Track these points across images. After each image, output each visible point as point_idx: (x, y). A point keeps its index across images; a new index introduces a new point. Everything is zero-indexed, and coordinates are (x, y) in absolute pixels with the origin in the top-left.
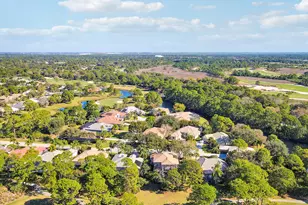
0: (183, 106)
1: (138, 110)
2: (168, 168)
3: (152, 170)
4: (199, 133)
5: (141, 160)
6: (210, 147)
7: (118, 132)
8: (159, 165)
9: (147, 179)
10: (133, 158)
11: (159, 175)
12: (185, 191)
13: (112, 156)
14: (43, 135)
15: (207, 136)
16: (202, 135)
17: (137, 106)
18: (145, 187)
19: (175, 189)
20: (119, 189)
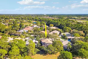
0: (53, 25)
1: (38, 27)
2: (48, 45)
3: (41, 45)
4: (59, 33)
5: (37, 42)
6: (64, 37)
7: (30, 33)
8: (44, 43)
9: (39, 49)
10: (34, 41)
11: (44, 48)
12: (55, 54)
13: (26, 40)
14: (2, 34)
15: (62, 34)
16: (60, 33)
17: (37, 25)
18: (38, 53)
19: (51, 54)
20: (26, 54)
